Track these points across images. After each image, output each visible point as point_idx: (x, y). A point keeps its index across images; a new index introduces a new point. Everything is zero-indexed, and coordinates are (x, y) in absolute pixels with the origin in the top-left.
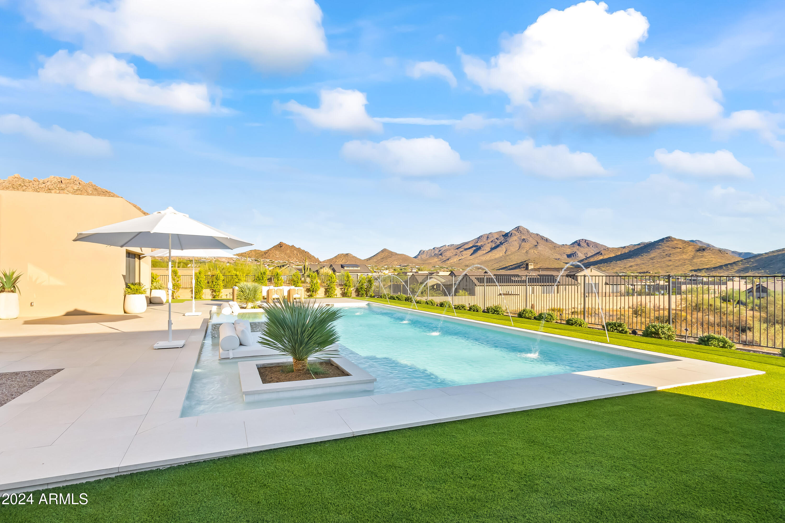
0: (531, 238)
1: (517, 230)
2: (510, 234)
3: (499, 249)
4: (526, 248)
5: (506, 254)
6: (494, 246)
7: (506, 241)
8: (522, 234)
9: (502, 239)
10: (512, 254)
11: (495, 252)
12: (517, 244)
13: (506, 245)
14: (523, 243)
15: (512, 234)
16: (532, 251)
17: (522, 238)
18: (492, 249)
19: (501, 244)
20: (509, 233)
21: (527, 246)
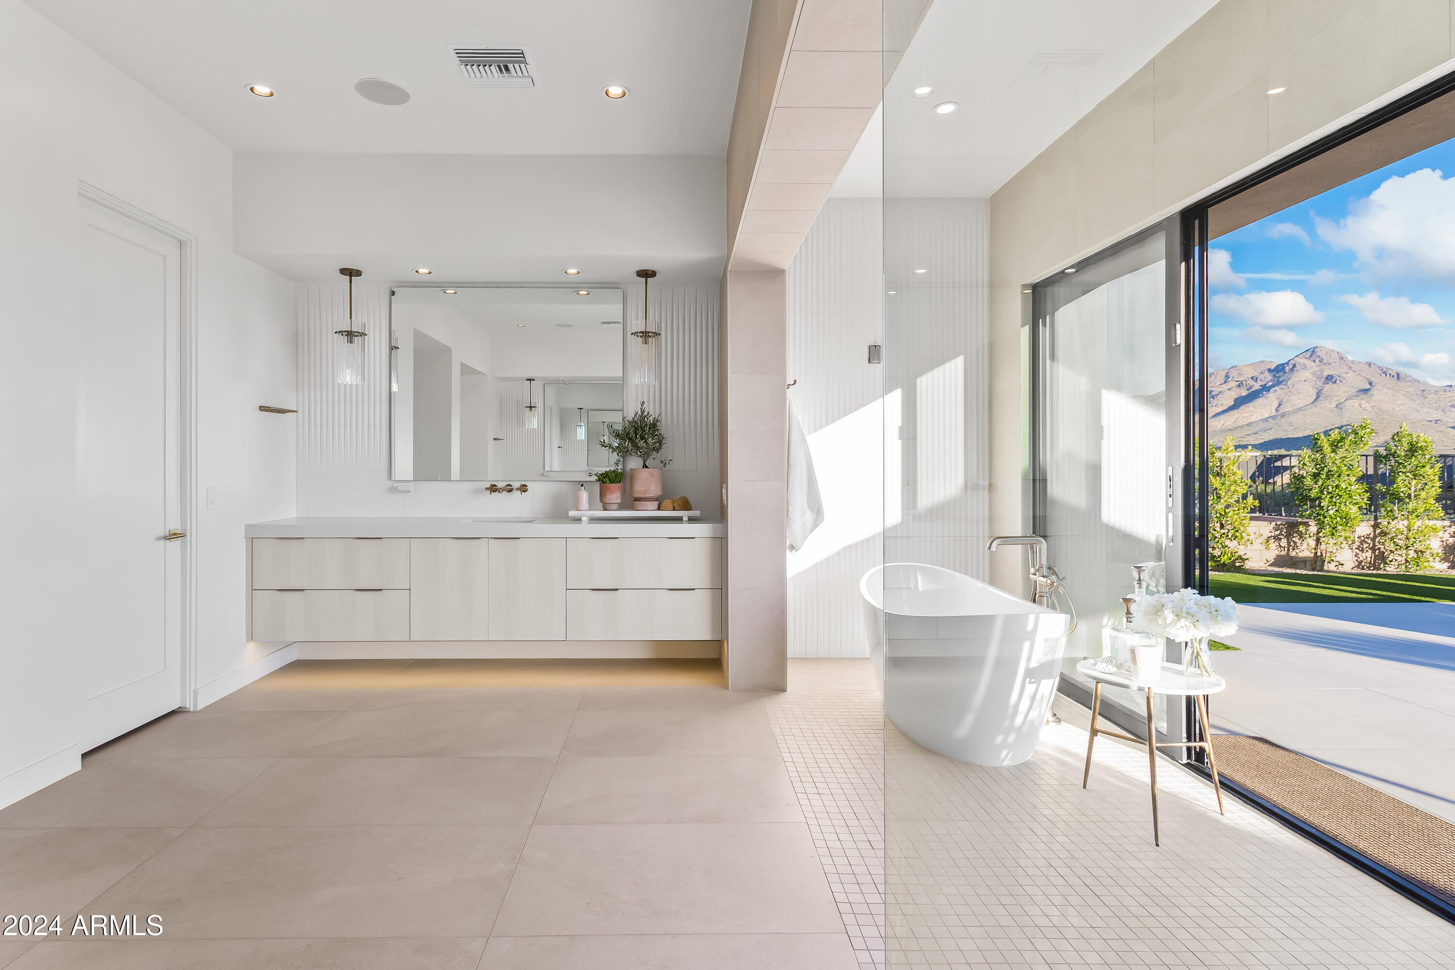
0: (1351, 374)
1: (1311, 356)
2: (1291, 366)
3: (1259, 402)
4: (1336, 398)
5: (1279, 413)
6: (1244, 393)
7: (1279, 383)
8: (1325, 364)
9: (1269, 377)
10: (1295, 412)
11: (1248, 409)
12: (1311, 389)
13: (1280, 392)
14: (1328, 387)
15: (1294, 366)
16: (1356, 405)
17: (1325, 374)
18: (1239, 402)
19: (1265, 389)
20: (1287, 363)
21: (1339, 392)
